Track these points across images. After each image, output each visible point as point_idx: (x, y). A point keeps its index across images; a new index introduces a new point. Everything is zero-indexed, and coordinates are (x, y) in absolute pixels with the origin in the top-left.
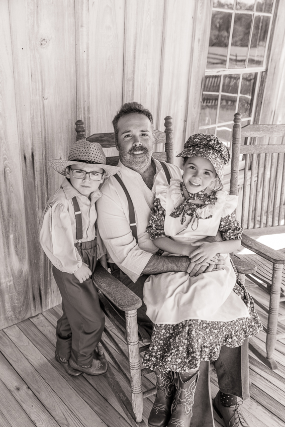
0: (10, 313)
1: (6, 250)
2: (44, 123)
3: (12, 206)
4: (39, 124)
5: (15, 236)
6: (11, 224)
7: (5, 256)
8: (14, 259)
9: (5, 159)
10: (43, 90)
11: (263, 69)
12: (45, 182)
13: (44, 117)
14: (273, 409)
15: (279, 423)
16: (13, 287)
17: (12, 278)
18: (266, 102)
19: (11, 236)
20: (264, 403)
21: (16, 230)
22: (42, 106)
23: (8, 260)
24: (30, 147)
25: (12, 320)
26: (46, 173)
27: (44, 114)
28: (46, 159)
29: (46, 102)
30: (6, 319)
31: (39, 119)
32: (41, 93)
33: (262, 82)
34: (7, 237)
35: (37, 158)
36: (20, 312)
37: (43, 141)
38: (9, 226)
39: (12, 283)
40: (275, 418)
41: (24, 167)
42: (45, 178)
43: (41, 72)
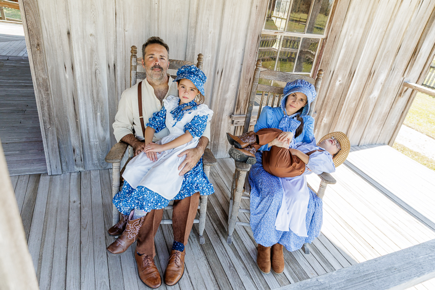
0: (96, 162)
1: (95, 122)
2: (125, 47)
3: (100, 95)
4: (121, 47)
5: (101, 114)
6: (98, 106)
7: (94, 125)
8: (100, 129)
9: (96, 65)
10: (125, 25)
11: (324, 36)
12: (124, 85)
13: (125, 43)
14: (213, 266)
16: (98, 145)
17: (98, 140)
18: (324, 63)
19: (99, 114)
20: (211, 260)
21: (102, 111)
22: (123, 35)
23: (95, 128)
24: (113, 60)
25: (97, 167)
26: (125, 79)
27: (125, 41)
28: (125, 70)
29: (126, 33)
30: (93, 164)
31: (121, 43)
32: (123, 27)
33: (323, 47)
34: (96, 114)
35: (118, 68)
36: (103, 163)
37: (124, 58)
38: (97, 107)
39: (98, 143)
40: (210, 271)
41: (108, 72)
42: (124, 82)
43: (124, 13)
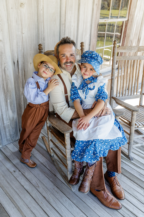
0: (9, 137)
1: (6, 108)
2: (23, 46)
3: (8, 86)
4: (21, 46)
5: (10, 101)
6: (8, 95)
7: (6, 110)
8: (10, 112)
9: (5, 63)
10: (22, 29)
11: (126, 19)
12: (24, 75)
13: (23, 43)
14: (131, 178)
15: (134, 184)
16: (10, 125)
17: (9, 121)
18: (128, 36)
19: (9, 101)
20: (127, 175)
21: (10, 98)
22: (21, 37)
23: (7, 112)
24: (16, 57)
25: (10, 141)
26: (24, 70)
27: (23, 41)
28: (24, 63)
29: (23, 35)
30: (7, 140)
31: (20, 44)
32: (21, 31)
33: (126, 26)
34: (7, 101)
35: (19, 63)
36: (13, 137)
37: (23, 55)
38: (7, 96)
39: (9, 123)
40: (132, 182)
41: (14, 68)
42: (24, 73)
43: (21, 20)
